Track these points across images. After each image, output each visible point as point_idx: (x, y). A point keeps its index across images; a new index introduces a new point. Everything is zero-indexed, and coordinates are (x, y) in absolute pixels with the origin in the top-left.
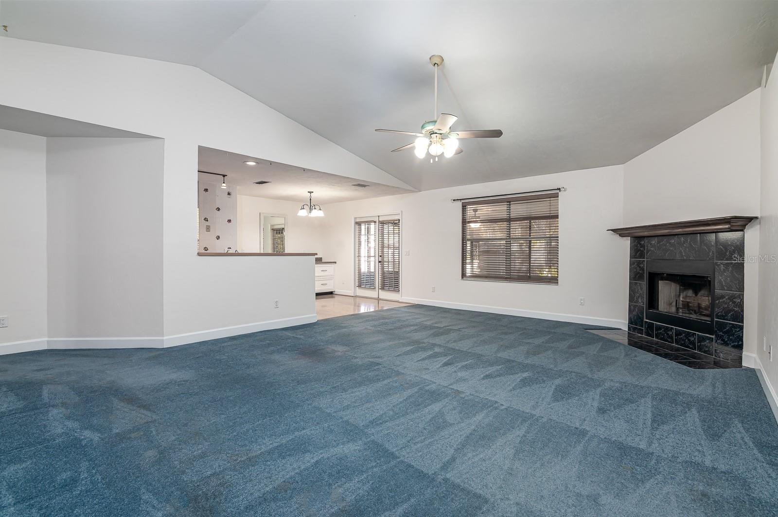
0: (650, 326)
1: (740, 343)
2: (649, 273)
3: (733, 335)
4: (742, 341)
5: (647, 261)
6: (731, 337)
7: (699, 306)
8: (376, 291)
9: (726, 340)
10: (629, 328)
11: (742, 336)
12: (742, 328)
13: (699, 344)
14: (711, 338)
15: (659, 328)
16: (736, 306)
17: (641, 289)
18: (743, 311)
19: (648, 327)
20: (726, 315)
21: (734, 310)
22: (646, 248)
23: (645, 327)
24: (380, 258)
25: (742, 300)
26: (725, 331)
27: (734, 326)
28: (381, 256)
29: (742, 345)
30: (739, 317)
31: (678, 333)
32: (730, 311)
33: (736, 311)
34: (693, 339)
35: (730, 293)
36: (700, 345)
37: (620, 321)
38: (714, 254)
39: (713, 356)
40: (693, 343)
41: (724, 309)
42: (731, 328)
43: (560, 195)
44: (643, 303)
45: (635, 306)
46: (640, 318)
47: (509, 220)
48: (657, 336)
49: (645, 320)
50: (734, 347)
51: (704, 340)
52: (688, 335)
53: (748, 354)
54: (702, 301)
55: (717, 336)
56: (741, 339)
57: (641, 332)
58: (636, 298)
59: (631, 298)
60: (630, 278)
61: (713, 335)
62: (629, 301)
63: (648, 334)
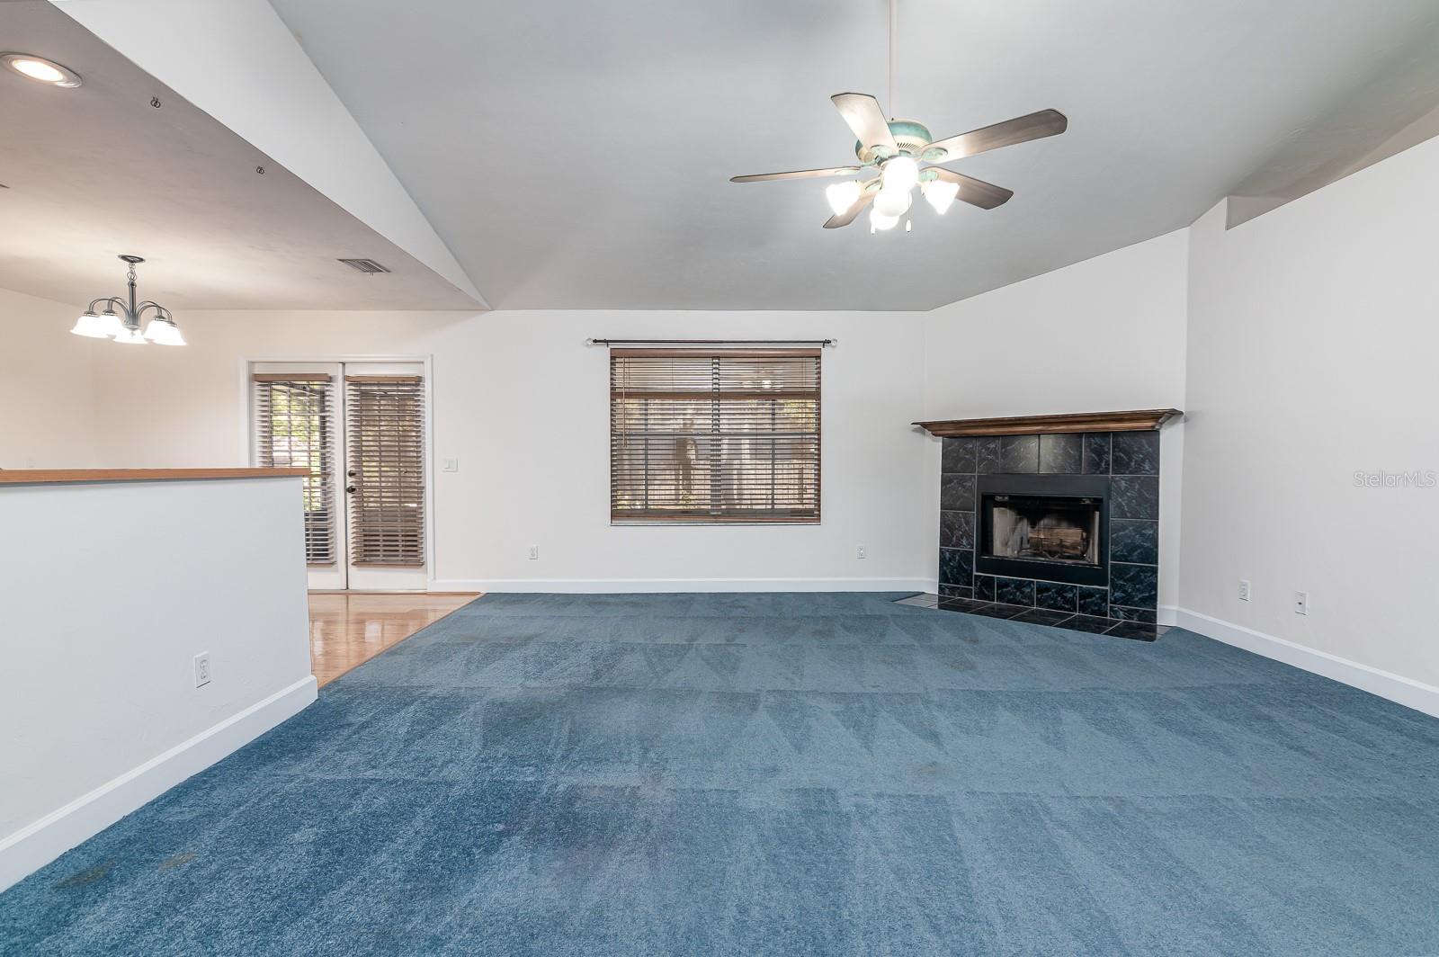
0: (988, 583)
1: (1153, 593)
2: (983, 495)
3: (1141, 582)
4: (1156, 590)
5: (979, 477)
6: (1137, 586)
7: (1061, 545)
8: (337, 571)
9: (1130, 590)
10: (941, 589)
11: (1156, 584)
12: (1155, 571)
13: (1082, 602)
14: (1103, 590)
15: (1003, 585)
16: (1147, 539)
17: (967, 523)
18: (1157, 547)
19: (982, 584)
20: (1130, 555)
21: (1142, 546)
22: (977, 455)
23: (976, 585)
24: (349, 479)
25: (1156, 532)
26: (1128, 579)
27: (1142, 570)
28: (351, 474)
29: (1156, 595)
30: (1151, 555)
31: (1041, 589)
32: (1135, 548)
33: (1145, 548)
34: (1071, 595)
35: (1136, 522)
36: (1085, 603)
37: (924, 579)
38: (1109, 465)
39: (1106, 616)
40: (1072, 602)
41: (1126, 545)
42: (1138, 572)
43: (826, 352)
44: (970, 545)
45: (954, 552)
46: (965, 571)
47: (717, 396)
48: (1000, 598)
49: (975, 573)
50: (1144, 601)
51: (1090, 594)
52: (1061, 590)
53: (1175, 608)
54: (1067, 535)
55: (1114, 587)
56: (1154, 586)
57: (967, 593)
58: (958, 539)
59: (945, 539)
60: (943, 507)
61: (1106, 585)
62: (941, 544)
63: (981, 595)
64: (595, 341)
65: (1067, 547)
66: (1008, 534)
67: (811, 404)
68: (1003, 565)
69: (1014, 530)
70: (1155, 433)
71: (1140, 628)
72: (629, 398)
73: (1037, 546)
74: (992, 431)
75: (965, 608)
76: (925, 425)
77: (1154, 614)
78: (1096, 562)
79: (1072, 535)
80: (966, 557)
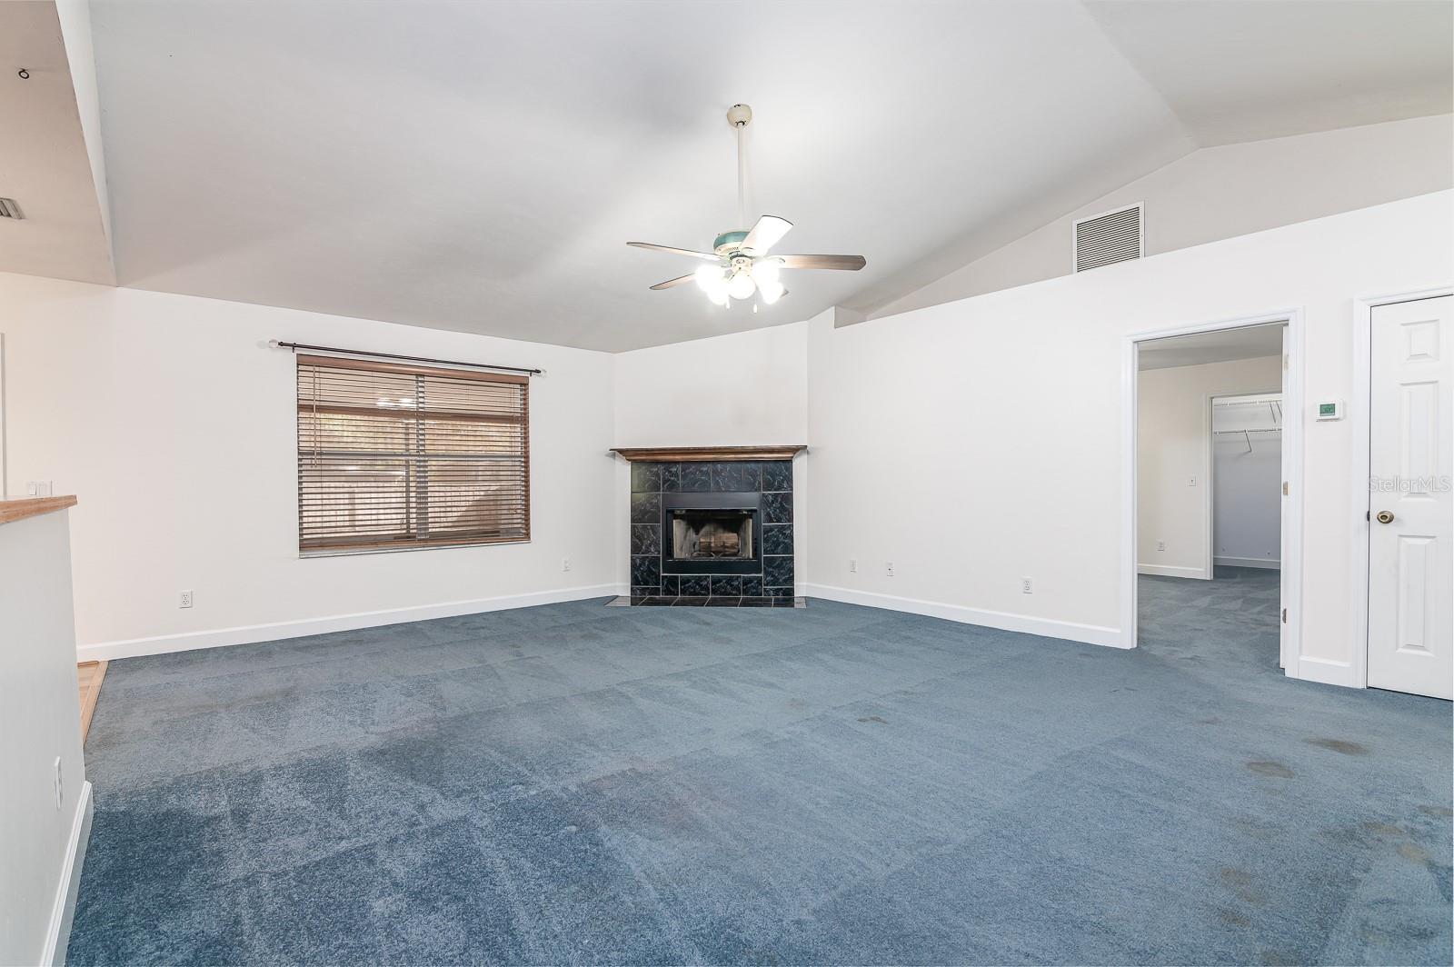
0: (673, 581)
1: (791, 575)
2: (666, 510)
3: (784, 568)
4: (793, 572)
5: (663, 495)
6: (781, 571)
7: (724, 546)
9: (776, 575)
10: (633, 591)
11: (793, 568)
12: (792, 559)
13: (745, 587)
14: (759, 577)
15: (685, 581)
16: (785, 536)
17: (654, 534)
18: (793, 542)
19: (668, 583)
20: (776, 549)
21: (783, 542)
22: (663, 477)
23: (663, 584)
25: (791, 530)
26: (775, 567)
27: (784, 559)
29: (793, 576)
30: (789, 548)
31: (715, 581)
32: (779, 544)
33: (784, 544)
34: (737, 583)
35: (778, 525)
36: (747, 587)
37: (620, 585)
38: (760, 484)
39: (762, 594)
40: (737, 588)
41: (772, 542)
42: (781, 561)
43: (534, 381)
44: (657, 552)
45: (644, 559)
46: (654, 573)
47: (421, 415)
48: (683, 592)
49: (662, 574)
50: (786, 581)
51: (751, 580)
52: (730, 580)
53: (805, 584)
54: (727, 538)
55: (767, 573)
56: (792, 570)
57: (656, 591)
58: (647, 547)
59: (635, 548)
60: (633, 520)
61: (760, 573)
62: (632, 552)
63: (668, 592)
64: (281, 344)
65: (727, 547)
66: (683, 541)
67: (518, 428)
68: (683, 566)
69: (685, 537)
70: (789, 461)
71: (784, 600)
72: (320, 413)
73: (707, 549)
74: (678, 458)
75: (657, 603)
76: (621, 451)
77: (793, 590)
78: (751, 557)
79: (730, 538)
80: (655, 561)
